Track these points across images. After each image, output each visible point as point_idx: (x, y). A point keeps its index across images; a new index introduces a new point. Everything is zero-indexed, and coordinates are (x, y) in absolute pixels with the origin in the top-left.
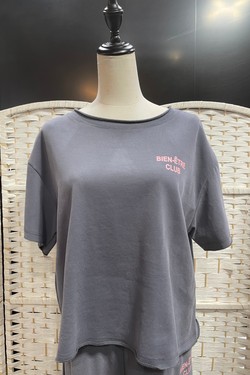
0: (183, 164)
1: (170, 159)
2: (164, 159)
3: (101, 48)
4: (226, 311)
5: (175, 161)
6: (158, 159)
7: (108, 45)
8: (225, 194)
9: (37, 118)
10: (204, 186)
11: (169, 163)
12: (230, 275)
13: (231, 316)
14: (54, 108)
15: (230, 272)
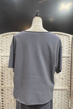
4: (62, 90)
9: (9, 37)
12: (63, 80)
13: (63, 91)
14: (14, 34)
15: (63, 79)
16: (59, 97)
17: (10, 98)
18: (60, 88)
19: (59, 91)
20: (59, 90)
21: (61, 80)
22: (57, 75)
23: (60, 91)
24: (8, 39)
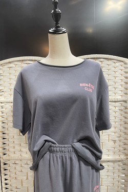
0: (93, 87)
1: (87, 85)
2: (84, 85)
3: (50, 31)
4: (114, 162)
5: (89, 86)
6: (81, 85)
7: (54, 29)
8: (110, 101)
9: (14, 66)
10: (100, 98)
11: (86, 87)
12: (115, 143)
13: (116, 164)
14: (23, 60)
15: (115, 141)
16: (108, 174)
17: (19, 178)
18: (111, 158)
19: (109, 163)
20: (108, 161)
21: (112, 143)
22: (105, 135)
23: (111, 164)
24: (12, 71)
